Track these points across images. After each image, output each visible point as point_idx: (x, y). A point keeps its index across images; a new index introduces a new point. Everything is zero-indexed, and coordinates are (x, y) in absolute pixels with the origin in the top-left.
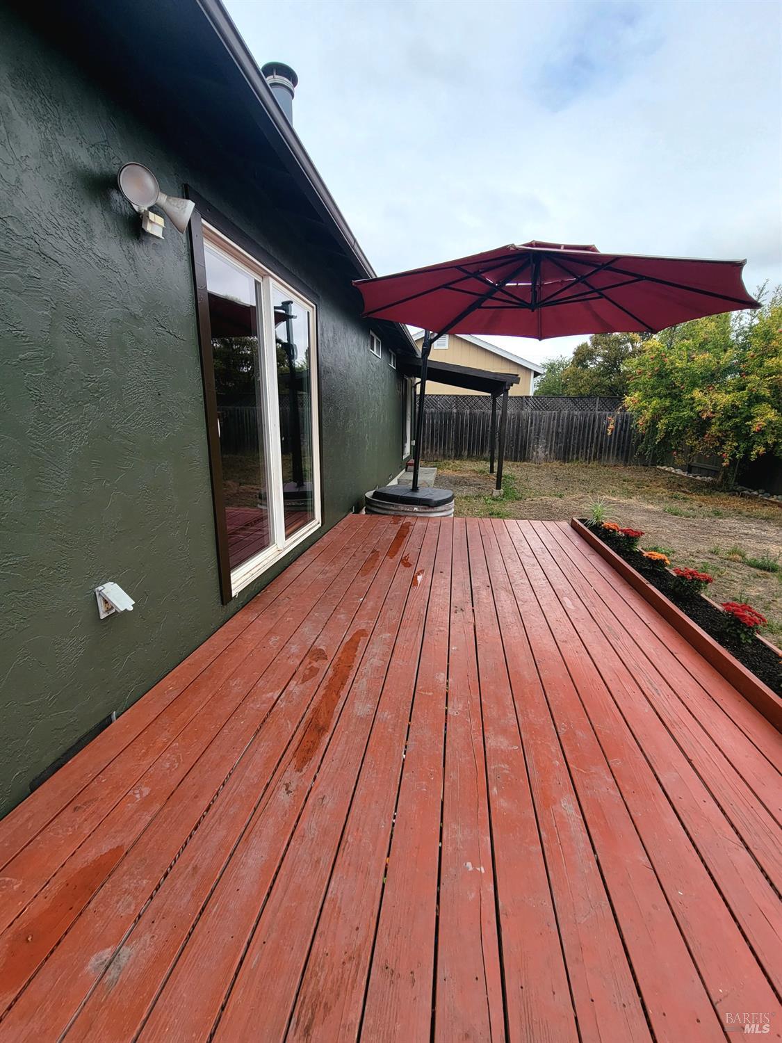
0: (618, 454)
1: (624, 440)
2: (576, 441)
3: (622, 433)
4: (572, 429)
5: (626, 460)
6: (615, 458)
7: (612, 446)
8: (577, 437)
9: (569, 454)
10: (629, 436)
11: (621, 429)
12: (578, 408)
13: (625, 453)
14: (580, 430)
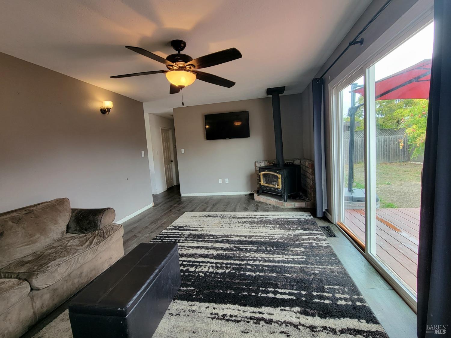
0: (384, 157)
1: (386, 150)
2: (361, 153)
3: (385, 146)
4: (358, 147)
5: (389, 160)
6: (383, 159)
7: (380, 154)
8: (361, 150)
9: (357, 159)
10: (389, 148)
11: (384, 145)
12: (359, 136)
13: (388, 157)
14: (362, 147)
